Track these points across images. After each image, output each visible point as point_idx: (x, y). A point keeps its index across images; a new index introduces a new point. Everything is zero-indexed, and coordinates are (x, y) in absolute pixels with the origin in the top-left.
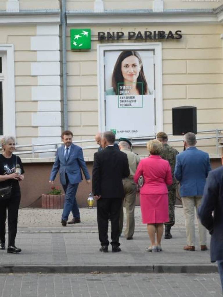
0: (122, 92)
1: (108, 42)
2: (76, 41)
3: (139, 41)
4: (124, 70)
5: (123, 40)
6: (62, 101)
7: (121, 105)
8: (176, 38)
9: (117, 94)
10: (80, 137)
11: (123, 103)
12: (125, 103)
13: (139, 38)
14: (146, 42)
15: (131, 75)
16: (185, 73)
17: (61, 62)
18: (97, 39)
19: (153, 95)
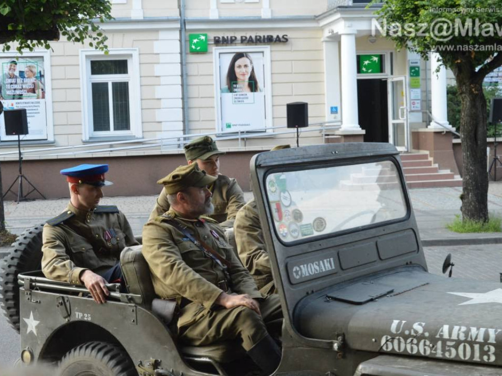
0: (236, 90)
1: (222, 46)
2: (194, 44)
3: (250, 45)
4: (237, 70)
5: (236, 43)
6: (183, 99)
7: (235, 102)
8: (283, 42)
9: (231, 92)
10: (199, 130)
11: (237, 100)
12: (239, 100)
13: (250, 41)
14: (256, 45)
15: (244, 75)
16: (291, 72)
17: (181, 63)
18: (213, 43)
19: (263, 93)
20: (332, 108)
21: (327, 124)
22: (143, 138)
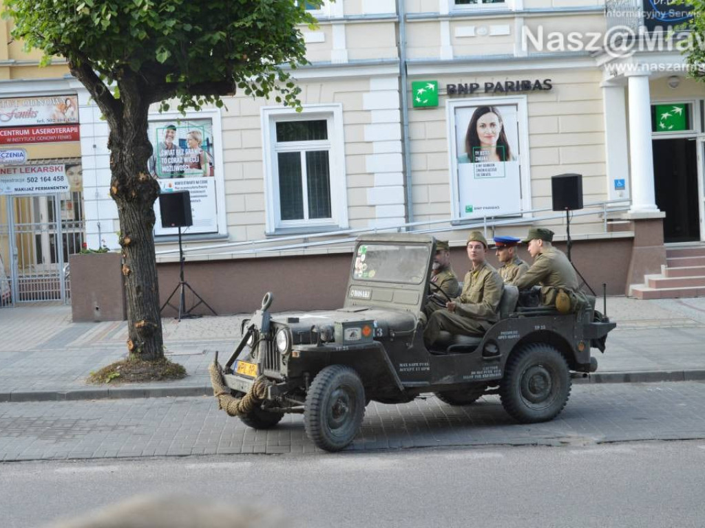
0: (479, 159)
1: (459, 97)
2: (419, 96)
3: (499, 95)
4: (480, 131)
5: (478, 93)
6: (404, 172)
7: (478, 175)
8: (545, 89)
9: (472, 161)
10: (428, 216)
11: (480, 173)
12: (483, 172)
13: (498, 90)
14: (506, 95)
15: (490, 137)
16: (557, 132)
17: (402, 123)
18: (446, 93)
19: (518, 162)
20: (616, 182)
21: (609, 205)
22: (350, 228)
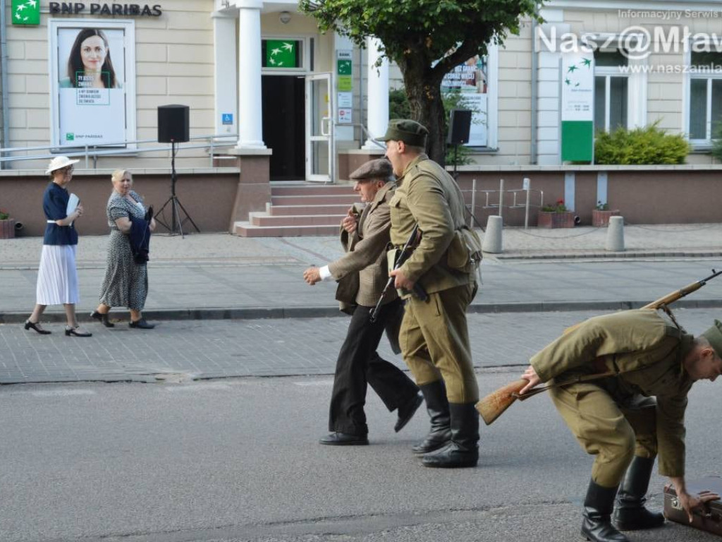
0: (82, 84)
1: (62, 17)
2: (19, 12)
3: (105, 17)
4: (84, 54)
5: (83, 14)
7: (81, 101)
8: (154, 15)
9: (74, 86)
10: (25, 142)
11: (83, 99)
12: (86, 99)
13: (105, 12)
14: (113, 18)
15: (94, 62)
16: (165, 60)
18: (48, 11)
19: (123, 89)
20: (224, 116)
21: (216, 139)
